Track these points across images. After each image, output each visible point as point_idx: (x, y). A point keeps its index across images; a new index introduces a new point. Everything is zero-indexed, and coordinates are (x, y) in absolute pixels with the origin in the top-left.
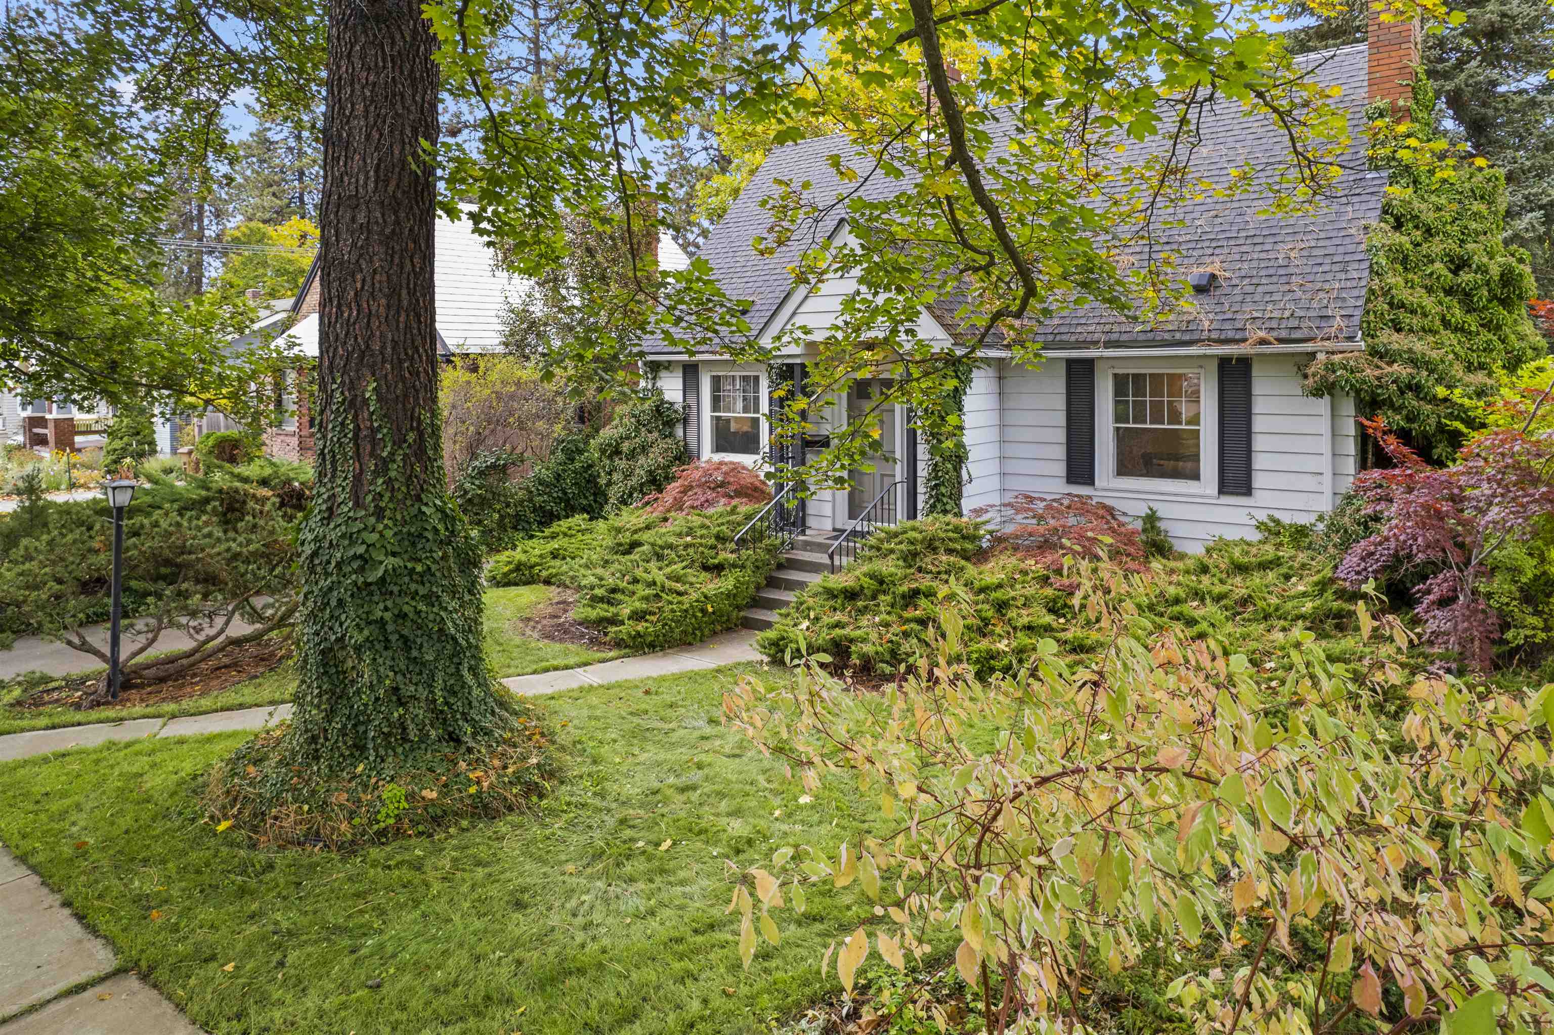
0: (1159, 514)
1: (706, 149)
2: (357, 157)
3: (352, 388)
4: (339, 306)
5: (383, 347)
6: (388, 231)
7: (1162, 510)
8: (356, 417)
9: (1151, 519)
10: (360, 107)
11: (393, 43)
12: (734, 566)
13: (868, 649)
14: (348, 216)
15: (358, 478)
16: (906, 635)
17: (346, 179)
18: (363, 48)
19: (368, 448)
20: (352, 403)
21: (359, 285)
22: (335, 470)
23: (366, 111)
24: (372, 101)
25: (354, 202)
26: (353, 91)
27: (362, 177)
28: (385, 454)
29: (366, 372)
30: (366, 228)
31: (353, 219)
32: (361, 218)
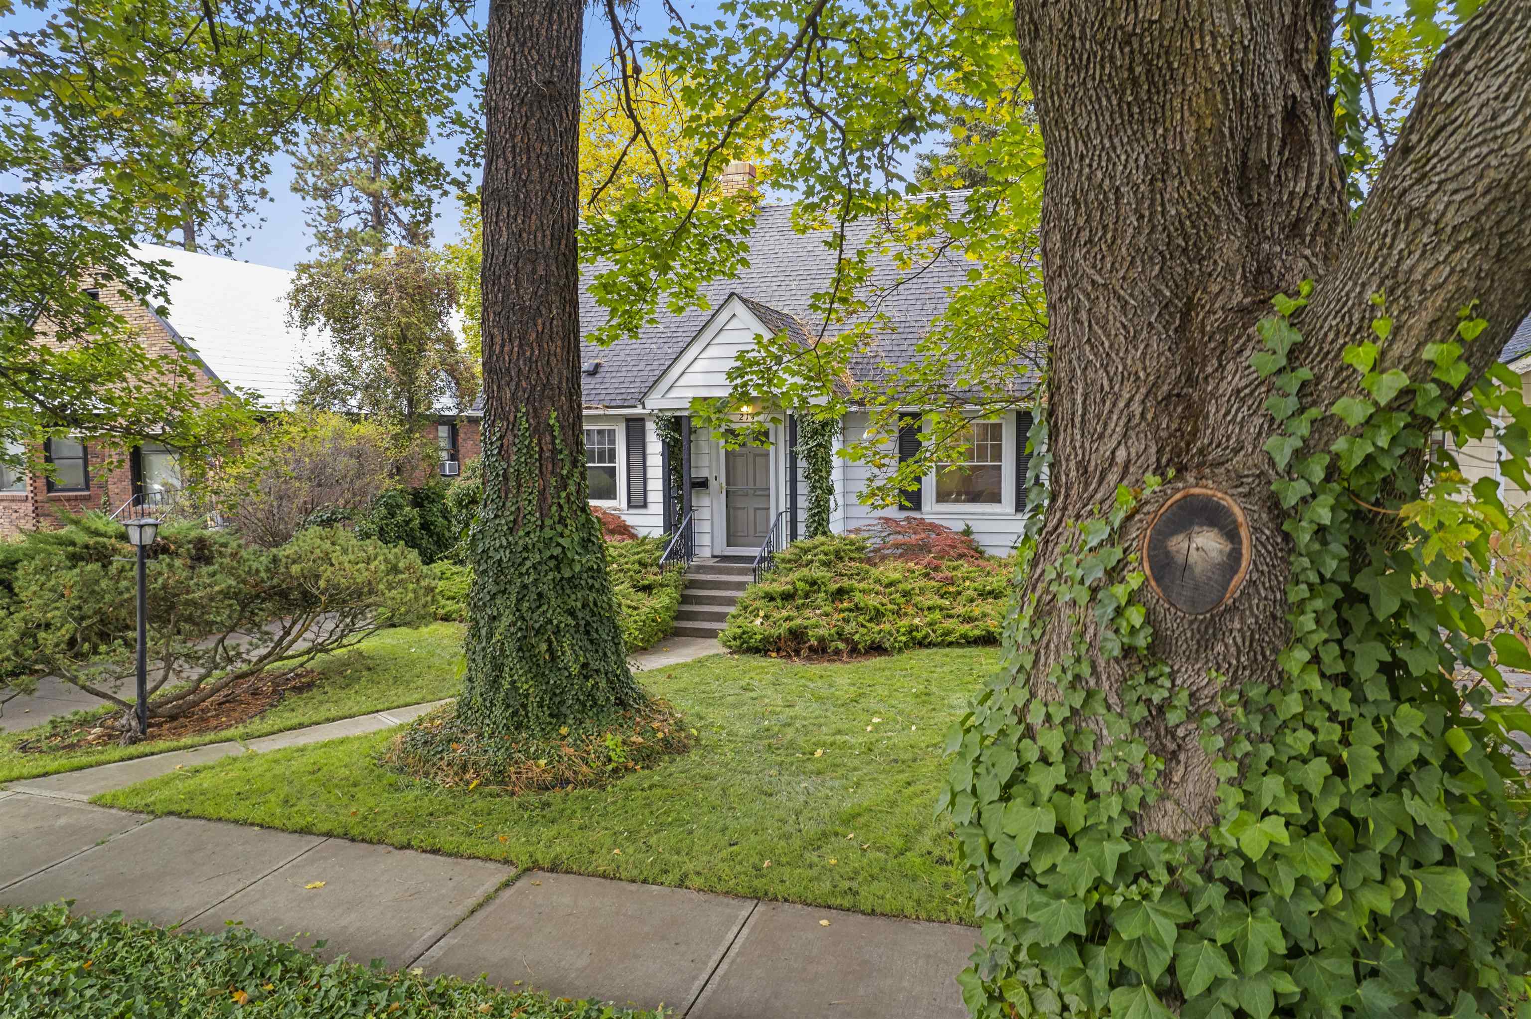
0: (974, 529)
1: (359, 213)
2: (534, 217)
3: (536, 416)
4: (521, 346)
5: (560, 382)
6: (562, 283)
7: (976, 527)
8: (539, 441)
9: (967, 532)
10: (536, 174)
11: (562, 121)
12: (662, 585)
13: (821, 632)
14: (529, 267)
15: (542, 492)
16: (847, 621)
17: (525, 235)
18: (538, 122)
19: (550, 467)
20: (536, 429)
21: (540, 328)
22: (519, 486)
23: (542, 176)
24: (547, 170)
25: (533, 257)
26: (529, 158)
27: (539, 235)
28: (565, 472)
29: (546, 402)
30: (545, 279)
31: (534, 271)
32: (541, 271)
